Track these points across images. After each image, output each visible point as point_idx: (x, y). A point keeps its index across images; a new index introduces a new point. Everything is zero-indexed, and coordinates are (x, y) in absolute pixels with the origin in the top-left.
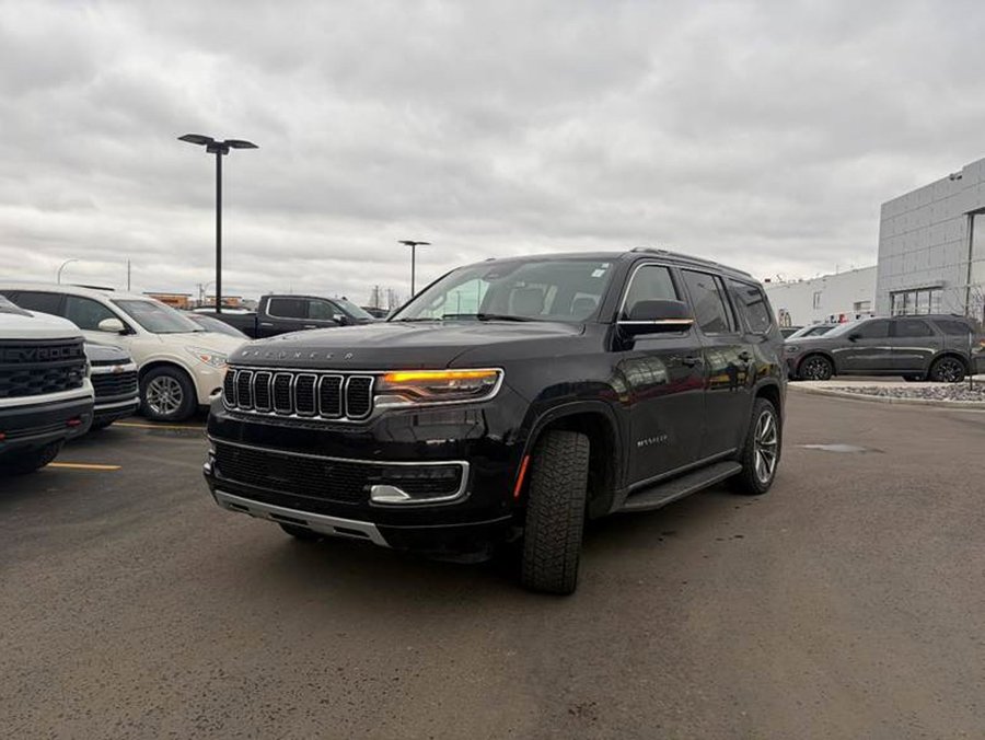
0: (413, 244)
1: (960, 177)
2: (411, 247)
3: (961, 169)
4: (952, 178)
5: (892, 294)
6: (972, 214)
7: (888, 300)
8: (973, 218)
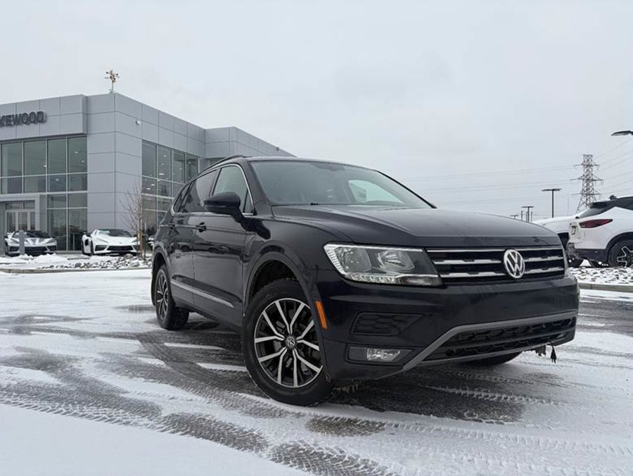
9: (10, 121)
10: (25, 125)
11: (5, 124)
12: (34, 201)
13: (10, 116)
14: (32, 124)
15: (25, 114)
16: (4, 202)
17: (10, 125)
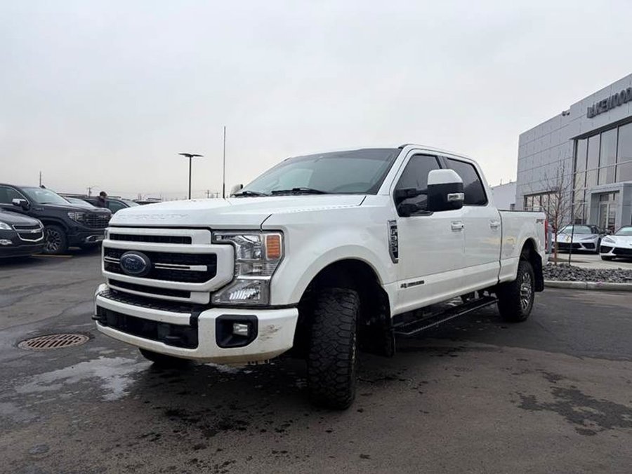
0: (190, 156)
1: (569, 114)
2: (189, 158)
3: (569, 108)
4: (564, 114)
5: (526, 197)
6: (576, 139)
7: (523, 200)
8: (577, 142)
9: (605, 107)
10: (617, 107)
11: (600, 110)
12: (618, 191)
13: (605, 102)
14: (624, 105)
15: (616, 96)
16: (599, 193)
17: (606, 111)
